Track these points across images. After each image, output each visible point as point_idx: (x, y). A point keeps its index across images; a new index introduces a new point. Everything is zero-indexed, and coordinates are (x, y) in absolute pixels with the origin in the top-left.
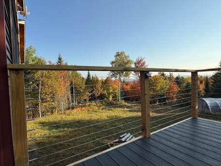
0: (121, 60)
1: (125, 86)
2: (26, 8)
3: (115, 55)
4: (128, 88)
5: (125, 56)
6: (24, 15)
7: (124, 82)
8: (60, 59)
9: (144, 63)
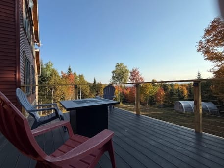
0: (120, 70)
1: (125, 91)
2: (40, 41)
3: (116, 65)
4: (128, 92)
5: (124, 67)
6: (39, 46)
7: (124, 87)
8: (70, 69)
9: (138, 73)
